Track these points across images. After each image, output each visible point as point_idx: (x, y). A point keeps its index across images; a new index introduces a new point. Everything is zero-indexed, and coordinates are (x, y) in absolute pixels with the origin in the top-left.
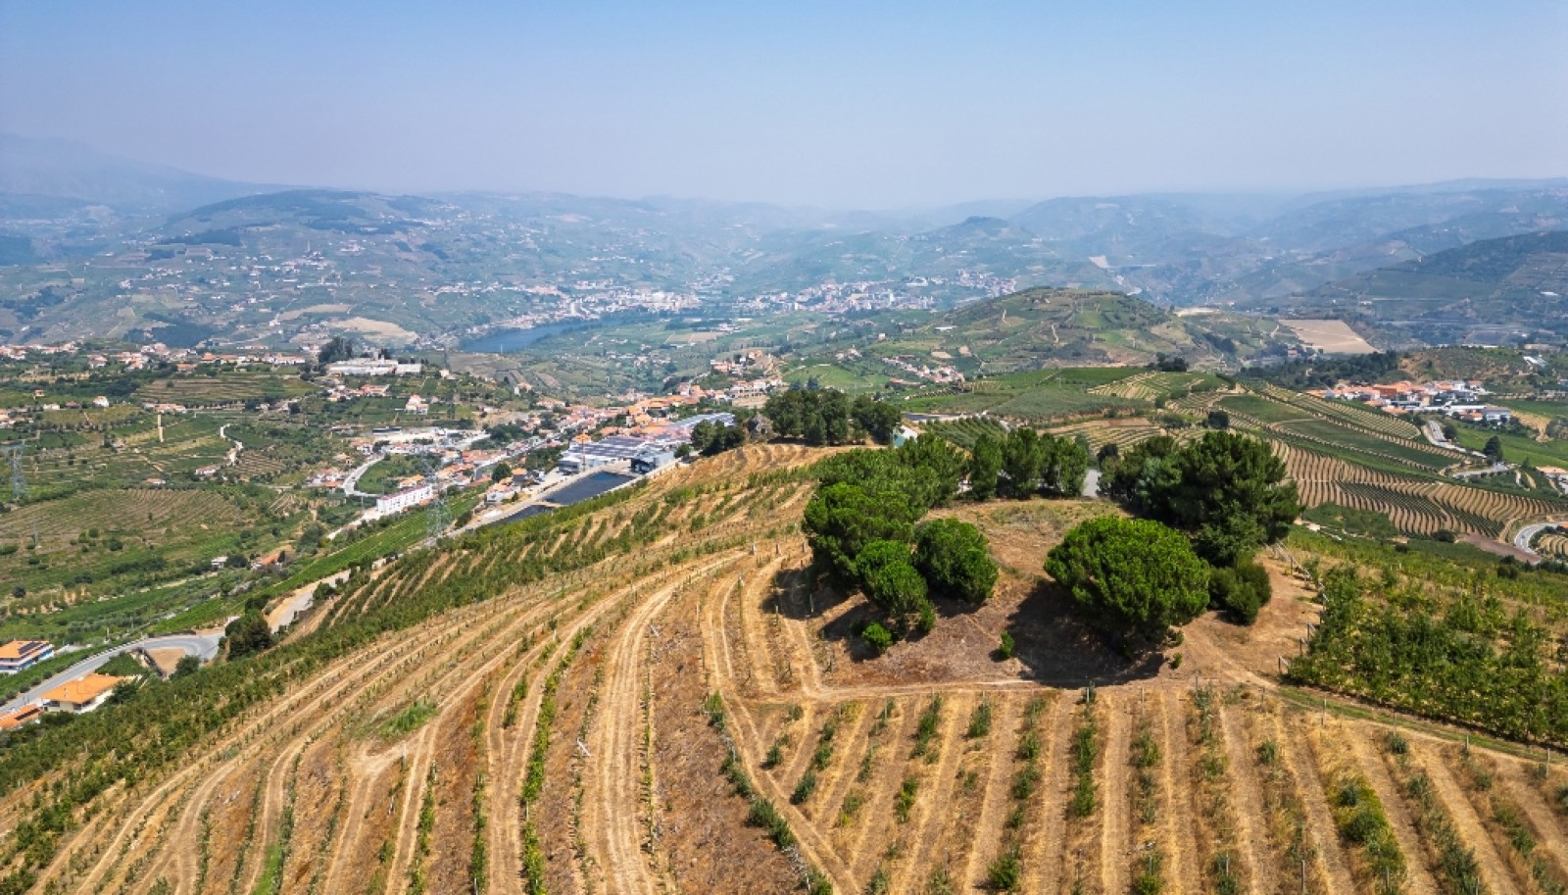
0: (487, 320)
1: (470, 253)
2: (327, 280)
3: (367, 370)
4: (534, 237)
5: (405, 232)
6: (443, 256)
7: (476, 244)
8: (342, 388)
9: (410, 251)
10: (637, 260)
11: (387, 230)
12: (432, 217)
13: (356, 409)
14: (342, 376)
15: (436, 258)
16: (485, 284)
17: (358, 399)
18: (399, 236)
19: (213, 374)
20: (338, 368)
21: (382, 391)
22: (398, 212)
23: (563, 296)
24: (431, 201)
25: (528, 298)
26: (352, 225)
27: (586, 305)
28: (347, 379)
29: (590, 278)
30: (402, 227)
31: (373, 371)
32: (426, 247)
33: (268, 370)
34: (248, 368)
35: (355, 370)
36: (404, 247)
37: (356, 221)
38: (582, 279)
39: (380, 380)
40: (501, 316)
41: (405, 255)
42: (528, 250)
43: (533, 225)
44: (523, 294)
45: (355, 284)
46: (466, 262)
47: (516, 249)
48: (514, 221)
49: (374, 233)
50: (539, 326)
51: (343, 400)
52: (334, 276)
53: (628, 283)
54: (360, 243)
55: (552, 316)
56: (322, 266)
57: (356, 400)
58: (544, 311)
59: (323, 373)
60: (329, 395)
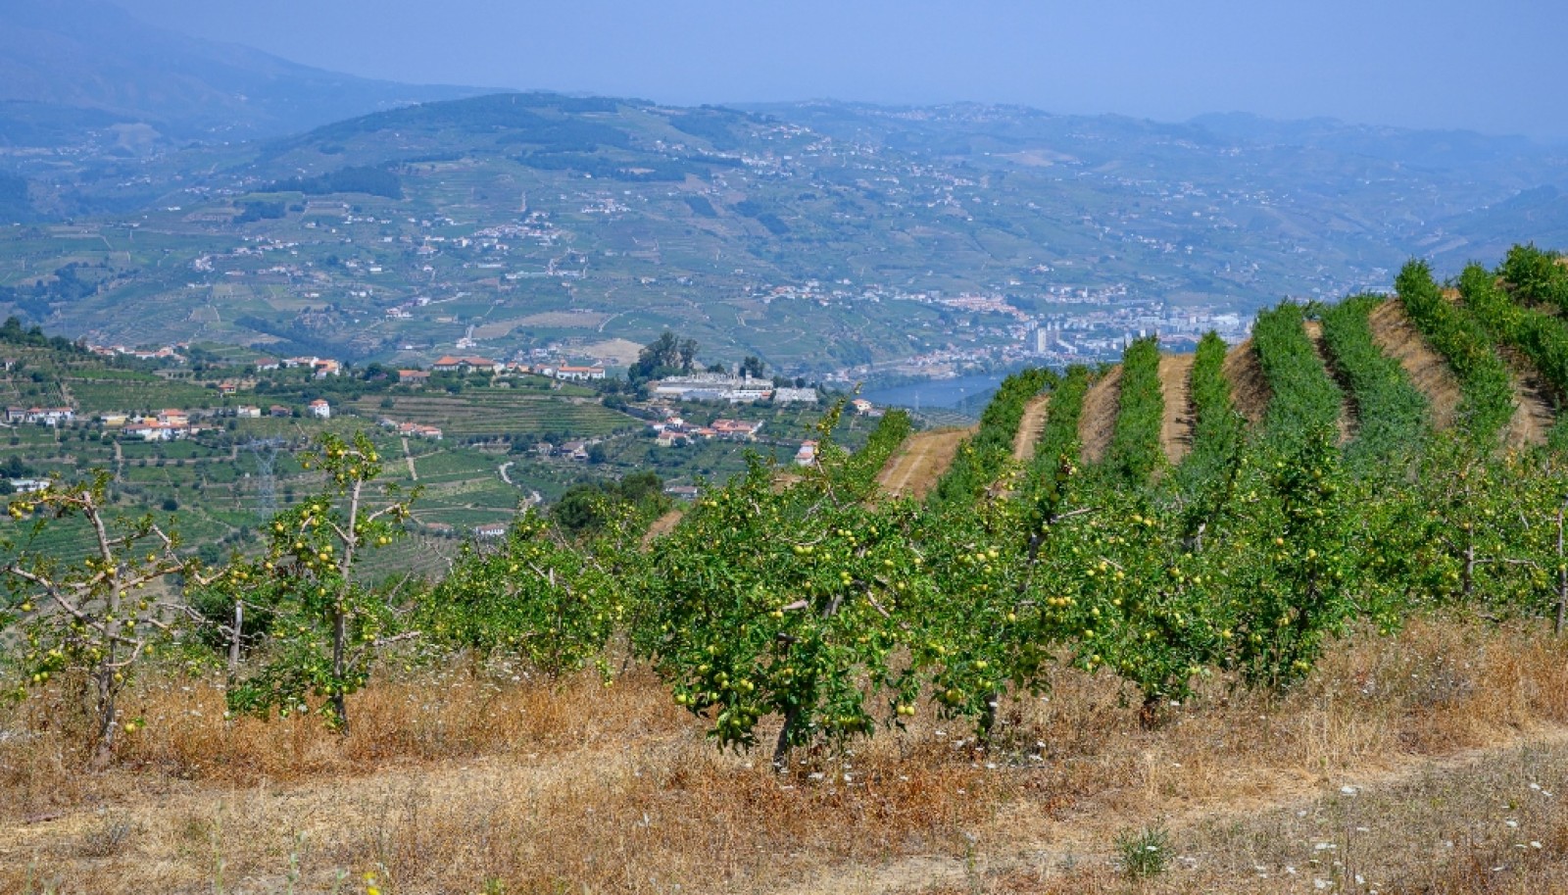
0: (866, 357)
1: (831, 224)
2: (561, 266)
3: (724, 394)
4: (961, 194)
5: (706, 176)
6: (777, 227)
7: (844, 205)
8: (679, 422)
9: (713, 214)
10: (1181, 245)
11: (671, 172)
12: (759, 149)
13: (705, 462)
14: (677, 401)
15: (764, 231)
16: (859, 285)
17: (707, 443)
18: (693, 185)
19: (454, 389)
20: (667, 388)
21: (751, 431)
22: (690, 139)
23: (1022, 316)
24: (756, 119)
25: (946, 316)
26: (604, 161)
27: (1069, 335)
28: (683, 408)
29: (1076, 280)
30: (703, 166)
31: (734, 396)
32: (747, 209)
33: (547, 387)
34: (513, 383)
35: (701, 394)
36: (702, 207)
37: (614, 154)
38: (1058, 282)
39: (748, 411)
40: (893, 349)
41: (705, 223)
42: (949, 220)
43: (962, 169)
44: (937, 308)
45: (613, 274)
46: (823, 241)
47: (925, 217)
48: (921, 160)
49: (647, 178)
50: (968, 373)
51: (680, 444)
52: (573, 257)
53: (1159, 294)
54: (620, 199)
55: (997, 356)
56: (548, 238)
57: (703, 445)
58: (981, 343)
59: (643, 396)
60: (656, 434)
